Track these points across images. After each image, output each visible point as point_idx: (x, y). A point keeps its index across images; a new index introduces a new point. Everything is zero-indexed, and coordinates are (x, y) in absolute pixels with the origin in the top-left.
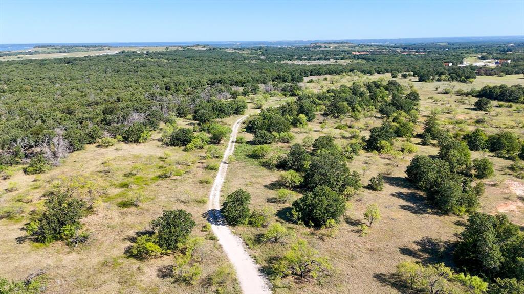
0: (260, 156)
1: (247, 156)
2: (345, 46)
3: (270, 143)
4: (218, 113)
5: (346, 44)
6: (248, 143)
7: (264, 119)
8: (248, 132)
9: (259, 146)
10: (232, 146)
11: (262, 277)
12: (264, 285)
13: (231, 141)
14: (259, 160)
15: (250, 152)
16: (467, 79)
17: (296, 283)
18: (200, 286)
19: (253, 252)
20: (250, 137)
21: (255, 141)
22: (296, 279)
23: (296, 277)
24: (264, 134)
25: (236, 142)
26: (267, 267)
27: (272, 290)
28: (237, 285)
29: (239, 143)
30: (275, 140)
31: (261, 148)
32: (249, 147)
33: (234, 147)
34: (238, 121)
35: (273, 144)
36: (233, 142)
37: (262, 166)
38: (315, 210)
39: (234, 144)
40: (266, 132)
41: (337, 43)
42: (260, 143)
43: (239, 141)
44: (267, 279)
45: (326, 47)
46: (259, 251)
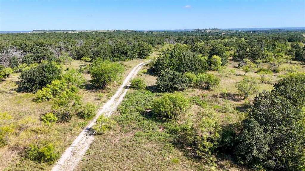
0: (167, 116)
1: (142, 113)
3: (182, 90)
4: (119, 55)
5: (216, 30)
6: (149, 88)
7: (171, 58)
8: (150, 75)
9: (166, 95)
10: (122, 92)
13: (124, 85)
14: (165, 124)
15: (149, 107)
20: (152, 80)
21: (158, 86)
24: (173, 75)
25: (130, 87)
29: (134, 88)
30: (190, 84)
31: (169, 98)
32: (149, 95)
33: (125, 94)
34: (140, 64)
35: (187, 90)
36: (126, 87)
37: (174, 143)
39: (127, 90)
40: (176, 72)
42: (167, 89)
43: (135, 86)
45: (204, 31)
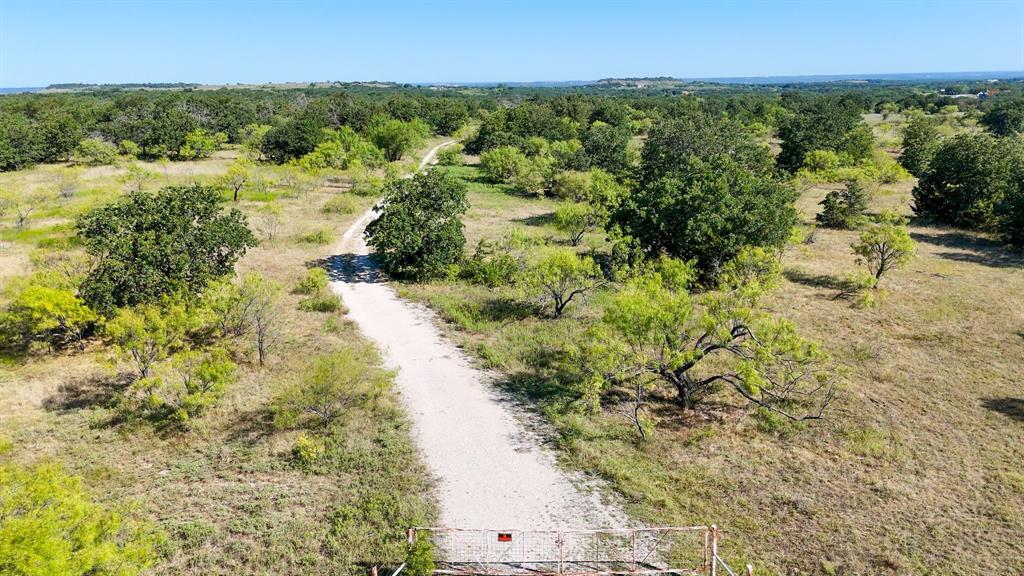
2: (667, 84)
5: (668, 82)
6: (467, 166)
8: (468, 154)
11: (508, 405)
12: (514, 428)
13: (424, 163)
14: (496, 185)
15: (473, 176)
16: (939, 107)
17: (662, 425)
18: (224, 435)
19: (473, 340)
20: (473, 160)
22: (659, 412)
23: (656, 406)
25: (437, 165)
26: (530, 376)
27: (557, 447)
28: (392, 432)
29: (445, 165)
31: (501, 153)
34: (444, 144)
36: (429, 164)
38: (691, 222)
39: (432, 167)
40: (515, 136)
41: (652, 80)
43: (445, 161)
44: (533, 411)
45: (629, 85)
46: (497, 337)
